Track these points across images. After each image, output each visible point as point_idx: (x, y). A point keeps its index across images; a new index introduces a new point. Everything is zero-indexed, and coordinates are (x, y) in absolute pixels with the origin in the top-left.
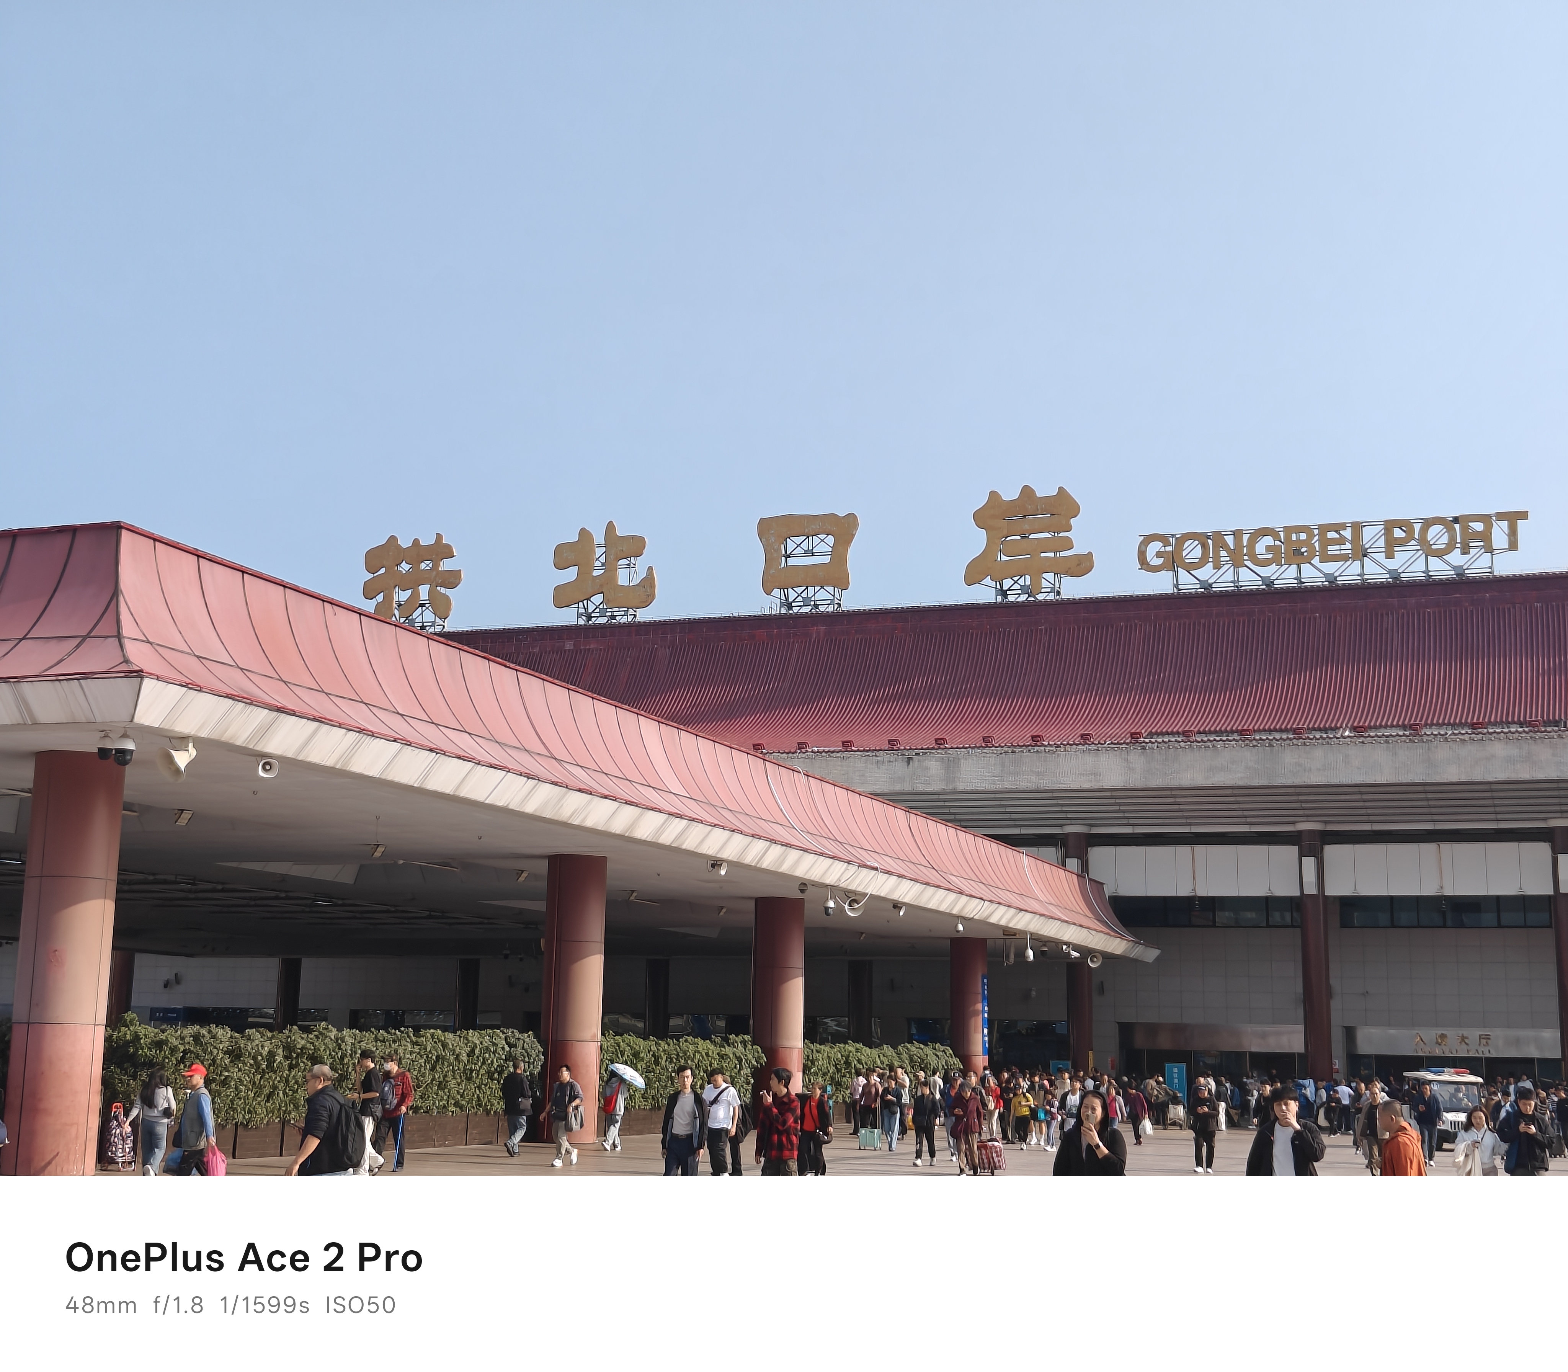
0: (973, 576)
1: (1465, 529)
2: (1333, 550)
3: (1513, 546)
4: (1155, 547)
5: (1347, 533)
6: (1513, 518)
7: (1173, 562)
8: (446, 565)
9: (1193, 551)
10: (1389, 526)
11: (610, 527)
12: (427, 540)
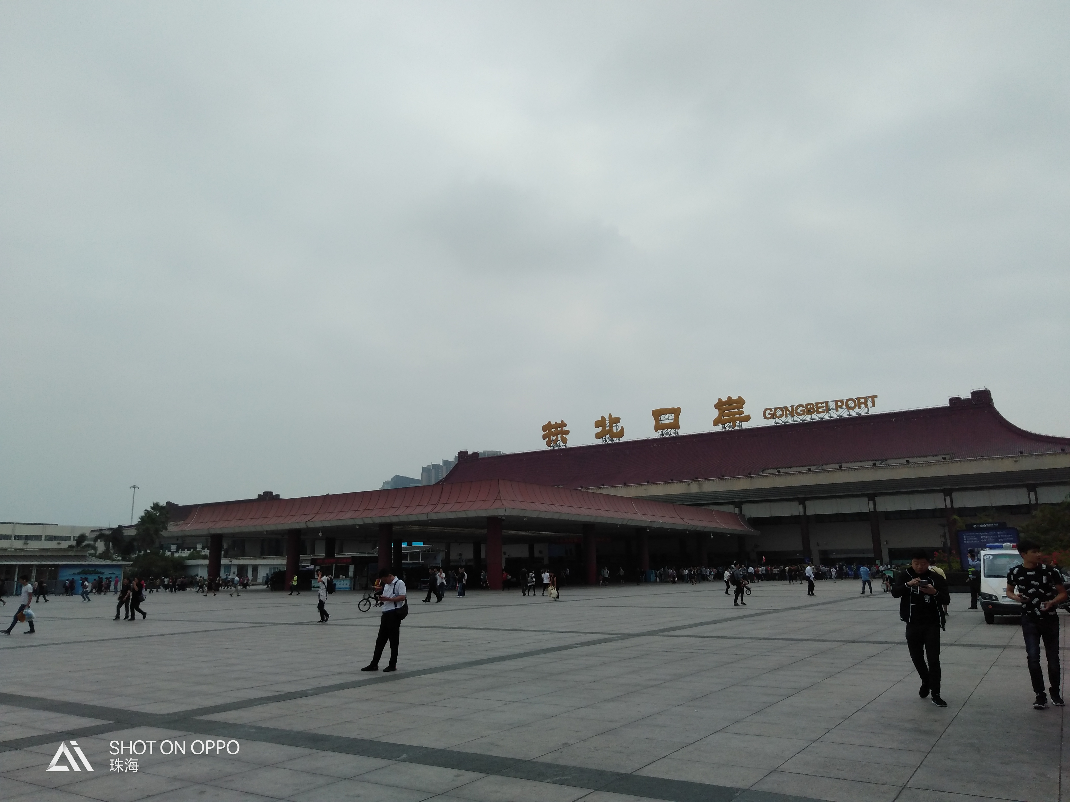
0: (716, 423)
1: (859, 401)
2: (820, 410)
3: (874, 405)
4: (768, 412)
5: (824, 405)
6: (873, 397)
7: (773, 416)
8: (565, 429)
9: (779, 413)
10: (836, 402)
11: (610, 415)
12: (559, 422)
